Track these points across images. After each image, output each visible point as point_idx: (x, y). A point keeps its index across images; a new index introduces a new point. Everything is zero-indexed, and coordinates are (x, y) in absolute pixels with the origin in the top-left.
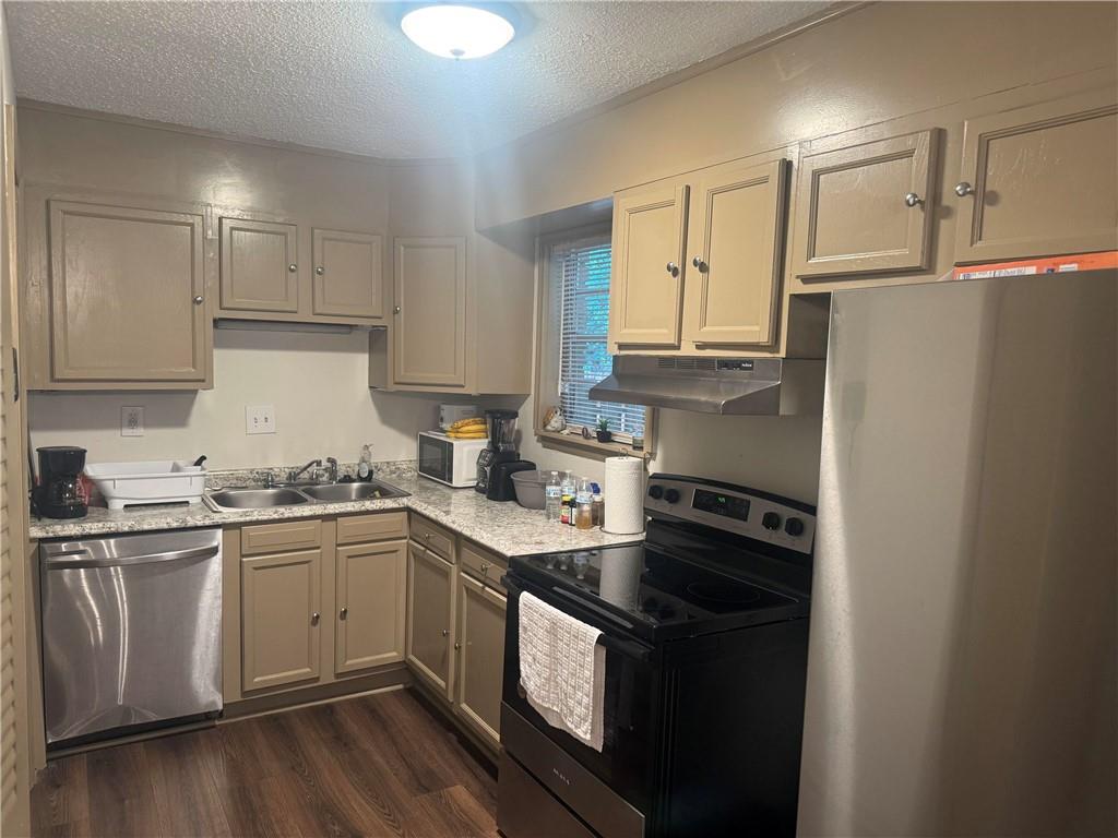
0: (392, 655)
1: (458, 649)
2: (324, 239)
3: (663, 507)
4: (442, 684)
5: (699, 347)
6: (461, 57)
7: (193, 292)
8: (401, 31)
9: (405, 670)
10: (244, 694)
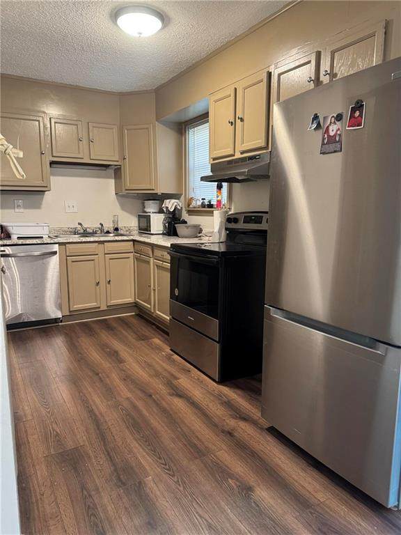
0: (131, 300)
1: (154, 290)
2: (93, 127)
3: (232, 226)
4: (149, 306)
5: (242, 153)
6: (142, 36)
7: (41, 149)
8: (117, 25)
9: (136, 305)
10: (70, 312)
